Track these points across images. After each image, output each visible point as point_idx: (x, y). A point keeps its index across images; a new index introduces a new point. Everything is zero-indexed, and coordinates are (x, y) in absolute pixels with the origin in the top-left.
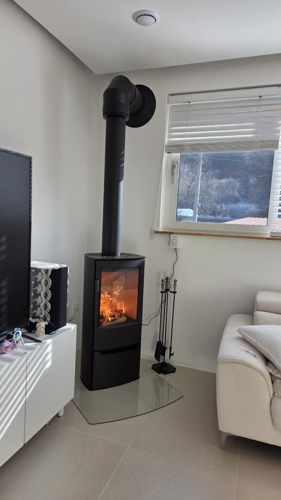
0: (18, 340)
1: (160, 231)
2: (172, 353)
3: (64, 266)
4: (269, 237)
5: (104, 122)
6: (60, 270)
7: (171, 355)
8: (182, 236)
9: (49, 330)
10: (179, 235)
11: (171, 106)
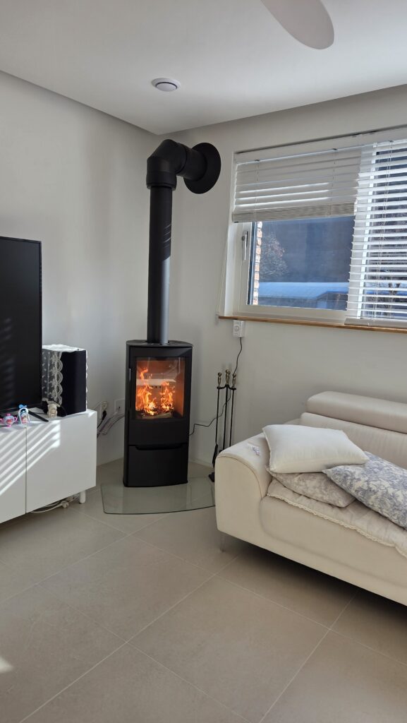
0: (23, 415)
1: (225, 316)
3: (81, 350)
4: (344, 325)
5: (148, 192)
6: (75, 353)
8: (248, 323)
9: (62, 413)
10: (242, 322)
11: (239, 166)
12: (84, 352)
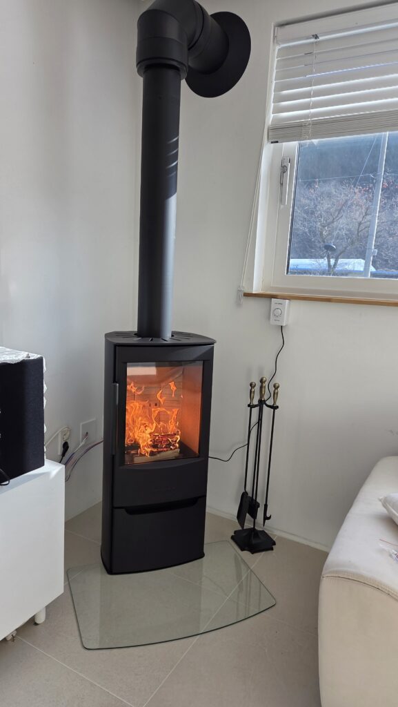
1: (254, 292)
2: (268, 515)
7: (266, 518)
8: (295, 303)
10: (287, 301)
11: (279, 50)
12: (40, 361)
